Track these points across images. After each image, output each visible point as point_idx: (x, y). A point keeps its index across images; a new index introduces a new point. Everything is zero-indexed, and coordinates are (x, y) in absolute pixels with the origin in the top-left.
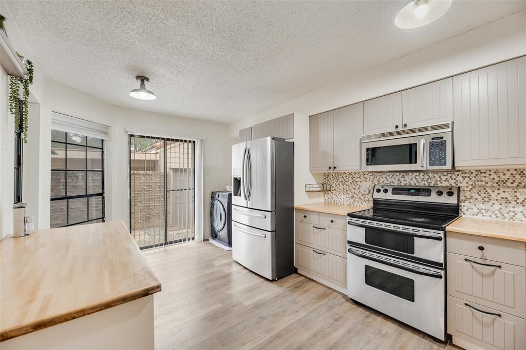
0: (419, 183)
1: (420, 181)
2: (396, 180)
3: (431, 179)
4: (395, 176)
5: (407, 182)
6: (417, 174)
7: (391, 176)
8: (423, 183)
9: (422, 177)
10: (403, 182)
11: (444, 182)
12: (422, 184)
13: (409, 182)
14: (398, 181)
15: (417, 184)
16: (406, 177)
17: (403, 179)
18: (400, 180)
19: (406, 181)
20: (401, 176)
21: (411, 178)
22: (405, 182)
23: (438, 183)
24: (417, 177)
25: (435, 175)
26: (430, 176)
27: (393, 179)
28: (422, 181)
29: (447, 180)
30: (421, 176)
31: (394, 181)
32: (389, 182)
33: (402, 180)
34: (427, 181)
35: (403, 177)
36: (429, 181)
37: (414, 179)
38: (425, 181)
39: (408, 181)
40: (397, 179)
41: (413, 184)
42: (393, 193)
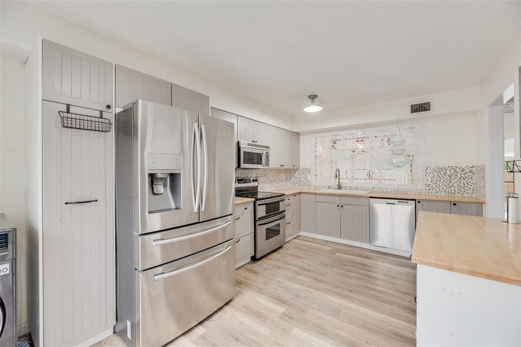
11: (249, 175)
12: (243, 177)
16: (237, 172)
25: (247, 171)
26: (245, 172)
28: (242, 174)
30: (242, 171)
37: (240, 173)
41: (240, 176)
42: (239, 183)
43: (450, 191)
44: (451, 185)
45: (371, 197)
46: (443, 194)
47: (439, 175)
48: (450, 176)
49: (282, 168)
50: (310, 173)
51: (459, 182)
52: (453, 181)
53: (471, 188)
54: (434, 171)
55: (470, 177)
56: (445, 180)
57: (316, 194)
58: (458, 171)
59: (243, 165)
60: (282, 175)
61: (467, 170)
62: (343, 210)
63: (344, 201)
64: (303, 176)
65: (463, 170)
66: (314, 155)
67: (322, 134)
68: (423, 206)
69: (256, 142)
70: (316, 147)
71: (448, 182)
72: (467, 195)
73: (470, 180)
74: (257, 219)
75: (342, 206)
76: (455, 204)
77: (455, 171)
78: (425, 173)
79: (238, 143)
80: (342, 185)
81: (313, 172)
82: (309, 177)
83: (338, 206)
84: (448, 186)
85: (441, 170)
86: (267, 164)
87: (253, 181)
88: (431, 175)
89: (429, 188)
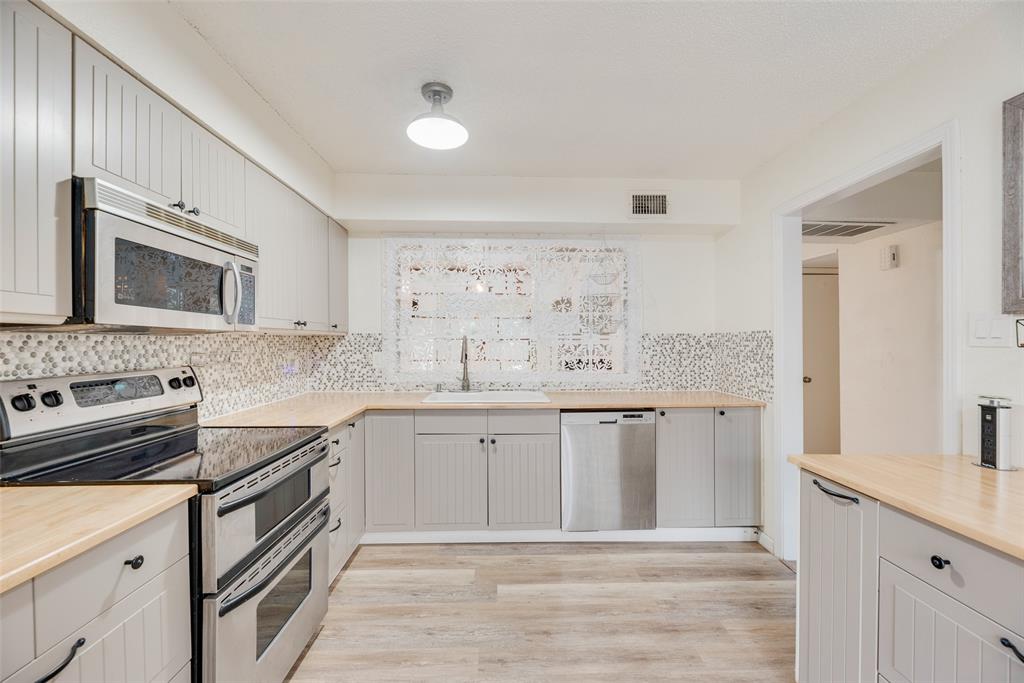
0: (103, 363)
1: (106, 358)
2: (38, 359)
3: (128, 352)
4: (33, 343)
5: (74, 364)
6: (100, 338)
7: (18, 343)
8: (114, 362)
9: (112, 348)
10: (62, 365)
11: (151, 359)
12: (111, 368)
13: (79, 364)
14: (43, 361)
15: (101, 368)
16: (70, 348)
17: (62, 353)
18: (51, 360)
19: (71, 359)
20: (54, 343)
21: (84, 349)
22: (69, 364)
23: (143, 360)
24: (100, 348)
25: (137, 342)
26: (128, 343)
27: (26, 354)
28: (110, 357)
29: (155, 354)
30: (108, 343)
31: (31, 361)
32: (11, 368)
33: (57, 356)
34: (121, 357)
35: (61, 346)
36: (126, 357)
37: (92, 353)
38: (116, 357)
39: (78, 359)
40: (41, 354)
41: (89, 369)
43: (680, 383)
44: (681, 370)
45: (562, 411)
46: (669, 389)
47: (664, 351)
48: (680, 353)
49: (300, 331)
50: (380, 350)
51: (693, 364)
52: (684, 363)
53: (710, 375)
54: (655, 344)
55: (708, 355)
56: (673, 362)
57: (414, 412)
58: (693, 343)
60: (291, 355)
61: (704, 343)
62: (495, 450)
63: (498, 424)
64: (359, 356)
65: (699, 342)
66: (394, 297)
67: (415, 241)
69: (194, 212)
70: (399, 274)
71: (677, 364)
73: (708, 361)
74: (210, 585)
75: (493, 442)
76: (722, 413)
77: (687, 343)
78: (641, 349)
79: (77, 187)
80: (473, 379)
81: (389, 346)
82: (377, 360)
83: (482, 441)
84: (677, 373)
85: (666, 342)
86: (247, 315)
88: (651, 353)
89: (648, 378)
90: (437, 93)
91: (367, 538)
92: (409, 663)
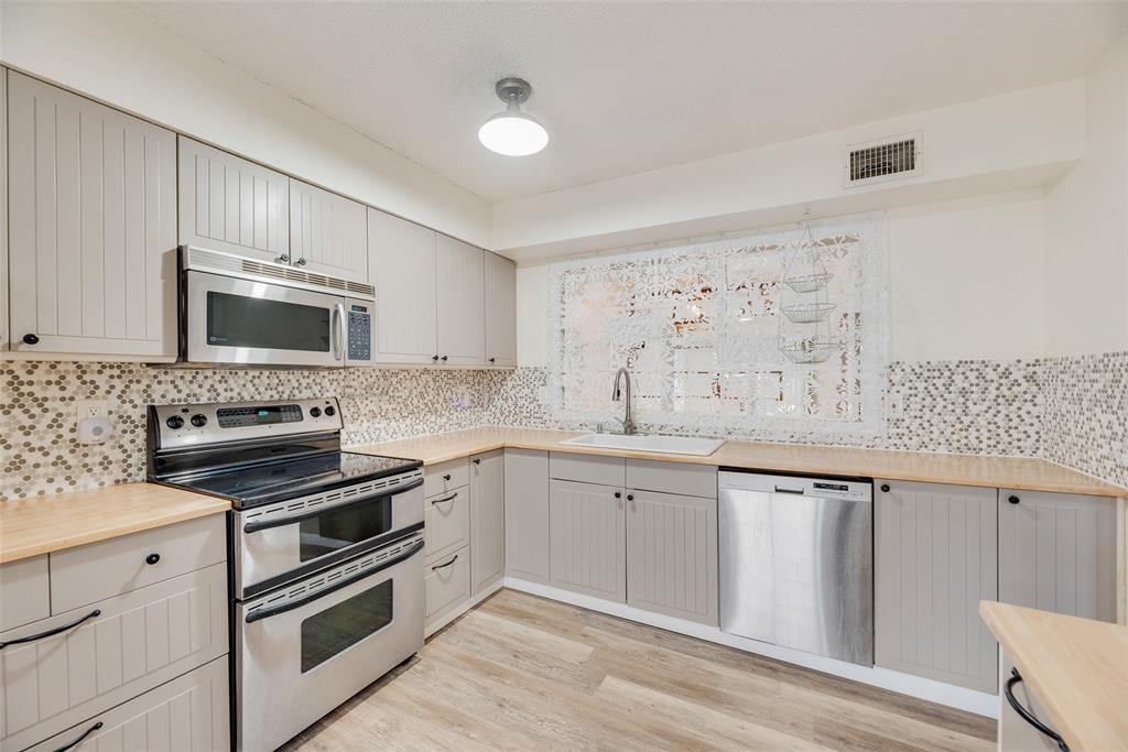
0: (259, 393)
1: (262, 389)
2: (204, 390)
3: (282, 385)
4: (200, 378)
5: (234, 394)
6: (257, 373)
7: (189, 377)
8: (270, 392)
9: (267, 381)
10: (223, 394)
11: (304, 391)
12: (267, 398)
13: (239, 394)
14: (209, 391)
15: (257, 397)
16: (231, 381)
17: (224, 386)
18: (215, 390)
19: (232, 390)
20: (218, 377)
21: (242, 382)
22: (229, 394)
23: (296, 392)
24: (256, 381)
25: (291, 377)
26: (282, 377)
27: (195, 386)
28: (266, 389)
29: (308, 387)
30: (264, 377)
31: (198, 391)
32: (183, 396)
33: (220, 388)
34: (276, 389)
35: (223, 380)
36: (280, 388)
37: (250, 385)
38: (271, 389)
39: (237, 390)
40: (207, 385)
41: (247, 398)
42: (222, 425)
43: (964, 441)
44: (966, 420)
45: (722, 468)
46: (942, 450)
47: (931, 388)
48: (963, 392)
49: (440, 364)
50: (545, 385)
51: (992, 411)
52: (974, 410)
53: (1031, 431)
54: (913, 377)
55: (1028, 397)
56: (950, 407)
57: (549, 453)
58: (991, 375)
59: (200, 350)
60: (462, 388)
61: (1017, 375)
62: (634, 509)
63: (637, 477)
64: (527, 391)
65: (1006, 374)
66: (558, 327)
67: (579, 264)
68: (900, 502)
69: (302, 262)
70: (562, 302)
71: (959, 411)
72: (1017, 455)
73: (1028, 406)
74: (240, 595)
75: (630, 498)
76: (1014, 500)
77: (981, 376)
78: (887, 385)
79: (180, 252)
80: (639, 420)
81: (554, 381)
82: (543, 395)
83: (618, 495)
84: (958, 426)
85: (937, 374)
86: (361, 348)
87: (315, 412)
88: (905, 391)
89: (900, 431)
90: (514, 91)
91: (509, 582)
92: (461, 729)
